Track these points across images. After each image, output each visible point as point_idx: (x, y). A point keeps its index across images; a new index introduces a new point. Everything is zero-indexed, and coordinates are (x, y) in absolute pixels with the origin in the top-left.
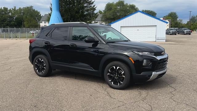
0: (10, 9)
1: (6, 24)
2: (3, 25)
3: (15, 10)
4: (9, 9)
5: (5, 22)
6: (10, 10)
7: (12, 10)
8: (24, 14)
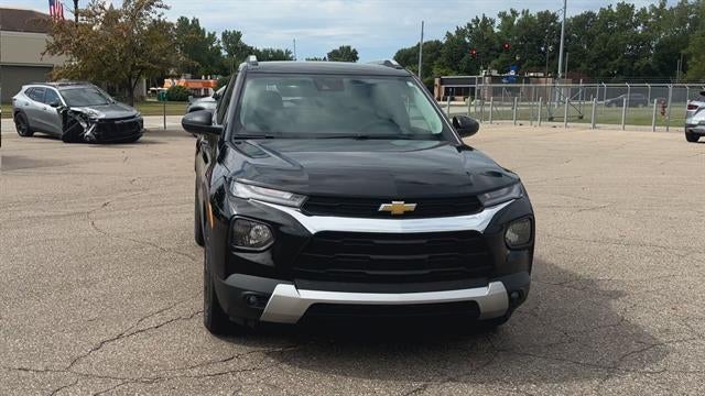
0: (644, 10)
1: (615, 68)
2: (603, 72)
3: (659, 11)
4: (637, 9)
5: (612, 60)
6: (643, 13)
7: (648, 11)
8: (696, 25)
